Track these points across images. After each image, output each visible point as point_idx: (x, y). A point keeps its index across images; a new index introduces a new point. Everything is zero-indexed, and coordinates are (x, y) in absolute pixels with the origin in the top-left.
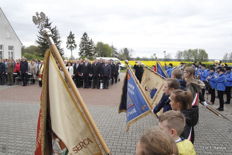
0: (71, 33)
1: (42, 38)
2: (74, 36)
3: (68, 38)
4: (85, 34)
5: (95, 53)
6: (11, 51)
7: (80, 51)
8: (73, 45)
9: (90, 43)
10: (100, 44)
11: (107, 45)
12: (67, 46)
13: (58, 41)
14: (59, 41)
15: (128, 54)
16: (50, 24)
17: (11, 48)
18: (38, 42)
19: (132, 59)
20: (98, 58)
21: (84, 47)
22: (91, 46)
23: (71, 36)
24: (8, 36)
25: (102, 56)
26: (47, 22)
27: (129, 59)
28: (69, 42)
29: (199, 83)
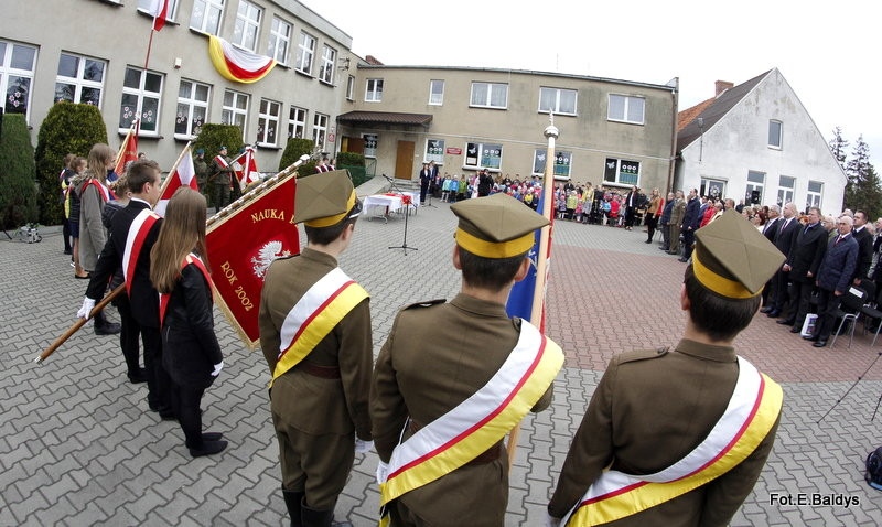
17: (816, 186)
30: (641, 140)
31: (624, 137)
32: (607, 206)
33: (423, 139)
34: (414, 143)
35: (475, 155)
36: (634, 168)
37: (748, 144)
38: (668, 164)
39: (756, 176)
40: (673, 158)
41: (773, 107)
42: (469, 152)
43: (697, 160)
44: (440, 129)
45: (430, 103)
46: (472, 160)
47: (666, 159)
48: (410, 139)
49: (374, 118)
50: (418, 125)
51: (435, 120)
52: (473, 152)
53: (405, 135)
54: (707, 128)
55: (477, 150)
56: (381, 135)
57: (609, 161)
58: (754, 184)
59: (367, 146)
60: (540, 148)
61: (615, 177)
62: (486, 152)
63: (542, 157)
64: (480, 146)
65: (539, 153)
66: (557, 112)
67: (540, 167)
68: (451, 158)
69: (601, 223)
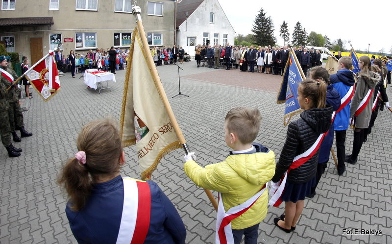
0: (284, 22)
1: (257, 27)
2: (287, 25)
3: (281, 27)
4: (298, 23)
5: (308, 42)
6: (225, 39)
7: (293, 40)
8: (286, 34)
9: (303, 33)
10: (313, 34)
11: (320, 35)
12: (280, 35)
13: (271, 30)
14: (273, 30)
15: (342, 45)
16: (264, 14)
17: (226, 36)
18: (253, 31)
19: (346, 51)
21: (297, 36)
22: (304, 35)
23: (284, 26)
25: (315, 46)
26: (262, 12)
27: (342, 50)
28: (283, 31)
29: (375, 77)
30: (162, 23)
31: (155, 22)
33: (47, 34)
34: (42, 38)
35: (81, 41)
36: (159, 37)
37: (203, 22)
38: (173, 33)
39: (206, 34)
40: (175, 30)
41: (211, 8)
42: (77, 39)
43: (185, 30)
44: (59, 27)
45: (50, 9)
46: (79, 44)
47: (172, 31)
48: (38, 36)
50: (42, 25)
51: (55, 20)
52: (79, 39)
53: (35, 34)
54: (188, 16)
55: (82, 37)
56: (16, 36)
57: (149, 35)
58: (206, 38)
59: (6, 46)
60: (116, 32)
61: (151, 42)
62: (87, 37)
63: (117, 37)
64: (84, 35)
65: (116, 34)
66: (123, 11)
67: (117, 42)
68: (68, 45)
69: (161, 64)
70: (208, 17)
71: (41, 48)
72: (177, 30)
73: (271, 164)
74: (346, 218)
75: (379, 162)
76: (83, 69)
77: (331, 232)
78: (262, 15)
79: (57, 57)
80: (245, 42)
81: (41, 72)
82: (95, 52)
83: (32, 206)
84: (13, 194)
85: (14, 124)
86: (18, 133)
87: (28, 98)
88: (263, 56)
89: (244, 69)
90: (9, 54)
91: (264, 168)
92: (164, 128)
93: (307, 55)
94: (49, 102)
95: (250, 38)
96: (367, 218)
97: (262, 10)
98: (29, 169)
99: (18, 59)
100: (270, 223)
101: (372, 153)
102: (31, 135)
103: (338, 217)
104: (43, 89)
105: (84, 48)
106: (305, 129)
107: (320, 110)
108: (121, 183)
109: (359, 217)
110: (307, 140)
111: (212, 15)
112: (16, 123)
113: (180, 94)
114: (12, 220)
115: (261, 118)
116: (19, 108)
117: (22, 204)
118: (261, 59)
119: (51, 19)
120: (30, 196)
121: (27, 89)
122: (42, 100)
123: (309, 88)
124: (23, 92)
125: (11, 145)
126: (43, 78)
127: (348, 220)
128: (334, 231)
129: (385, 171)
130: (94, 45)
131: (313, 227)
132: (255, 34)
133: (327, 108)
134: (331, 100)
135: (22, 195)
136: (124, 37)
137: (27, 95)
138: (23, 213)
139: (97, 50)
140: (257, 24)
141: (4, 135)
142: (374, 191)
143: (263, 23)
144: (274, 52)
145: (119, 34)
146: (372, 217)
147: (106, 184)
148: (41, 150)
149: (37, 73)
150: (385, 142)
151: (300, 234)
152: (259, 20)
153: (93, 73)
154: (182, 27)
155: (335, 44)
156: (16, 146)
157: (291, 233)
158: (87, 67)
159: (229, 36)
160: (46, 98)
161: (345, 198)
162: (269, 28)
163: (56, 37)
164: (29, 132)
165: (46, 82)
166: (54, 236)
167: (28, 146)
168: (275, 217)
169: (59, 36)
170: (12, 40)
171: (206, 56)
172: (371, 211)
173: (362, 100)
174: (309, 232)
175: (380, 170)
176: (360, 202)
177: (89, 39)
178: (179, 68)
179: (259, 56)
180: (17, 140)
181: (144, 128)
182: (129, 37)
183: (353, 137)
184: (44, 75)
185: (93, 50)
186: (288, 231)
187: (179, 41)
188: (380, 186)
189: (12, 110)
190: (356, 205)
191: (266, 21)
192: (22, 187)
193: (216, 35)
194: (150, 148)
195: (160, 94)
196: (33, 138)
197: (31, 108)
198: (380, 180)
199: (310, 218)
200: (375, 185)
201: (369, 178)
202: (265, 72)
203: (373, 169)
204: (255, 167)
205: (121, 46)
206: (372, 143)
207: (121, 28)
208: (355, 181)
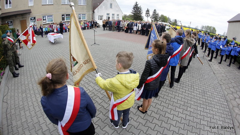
0: (148, 9)
1: (134, 11)
3: (146, 11)
4: (155, 10)
5: (159, 20)
8: (148, 15)
9: (157, 15)
10: (162, 16)
11: (166, 17)
14: (142, 13)
15: (176, 22)
16: (138, 5)
17: (118, 15)
18: (132, 13)
19: (178, 26)
20: (160, 23)
21: (154, 16)
23: (148, 11)
24: (117, 10)
25: (163, 22)
27: (177, 25)
28: (147, 14)
29: (192, 41)
30: (86, 9)
31: (82, 8)
32: (86, 25)
33: (29, 18)
34: (26, 20)
35: (45, 20)
37: (106, 8)
38: (92, 14)
39: (108, 14)
41: (111, 1)
45: (29, 5)
46: (45, 21)
47: (91, 12)
48: (24, 19)
49: (9, 14)
50: (26, 14)
51: (32, 11)
52: (44, 18)
53: (23, 18)
54: (99, 5)
55: (46, 18)
56: (14, 20)
57: (79, 15)
58: (108, 16)
59: (9, 26)
60: (63, 14)
61: (81, 18)
62: (48, 18)
63: (63, 17)
64: (47, 17)
65: (63, 15)
66: (66, 4)
67: (63, 19)
68: (39, 22)
69: (86, 29)
70: (109, 5)
71: (26, 24)
72: (94, 12)
73: (137, 79)
74: (171, 109)
75: (190, 83)
76: (47, 33)
77: (164, 115)
78: (136, 5)
79: (34, 28)
80: (128, 18)
81: (27, 36)
82: (52, 24)
83: (25, 99)
84: (16, 95)
85: (15, 62)
86: (17, 66)
87: (21, 49)
88: (136, 26)
89: (126, 31)
90: (10, 29)
91: (133, 81)
92: (86, 62)
93: (158, 26)
94: (31, 50)
95: (130, 16)
96: (181, 111)
97: (137, 3)
98: (23, 82)
99: (15, 31)
100: (135, 108)
101: (187, 79)
102: (23, 66)
103: (167, 108)
104: (28, 44)
105: (47, 23)
106: (154, 64)
107: (162, 55)
108: (66, 88)
109: (177, 109)
110: (155, 69)
111: (111, 5)
112: (16, 61)
113: (95, 44)
114: (16, 106)
115: (134, 57)
116: (17, 54)
117: (21, 99)
118: (135, 27)
119: (30, 10)
120: (24, 95)
121: (20, 45)
122: (28, 49)
123: (158, 44)
124: (18, 47)
125: (14, 72)
126: (28, 39)
127: (172, 110)
128: (165, 115)
129: (193, 89)
130: (52, 21)
131: (156, 112)
132: (133, 15)
133: (166, 55)
134: (169, 50)
135: (20, 95)
136: (67, 16)
137: (20, 48)
138: (21, 103)
139: (53, 23)
140: (134, 9)
141: (11, 68)
142: (186, 98)
143: (137, 9)
144: (142, 24)
145: (64, 15)
146: (184, 110)
147: (59, 89)
148: (28, 73)
149: (25, 36)
150: (194, 74)
151: (149, 115)
152: (135, 8)
153: (52, 35)
154: (96, 11)
155: (173, 22)
156: (17, 72)
157: (145, 114)
158: (49, 32)
159: (120, 15)
160: (29, 48)
161: (172, 100)
162: (140, 12)
163: (33, 19)
164: (22, 65)
165: (29, 40)
166: (35, 113)
167: (22, 72)
168: (138, 105)
169: (35, 18)
170: (11, 22)
171: (107, 25)
172: (184, 107)
173: (185, 52)
174: (153, 114)
175: (190, 88)
176: (179, 102)
177: (49, 18)
178: (94, 31)
179: (134, 26)
180: (17, 69)
181: (75, 62)
182: (69, 16)
183: (179, 70)
184: (28, 37)
185: (51, 23)
186: (143, 113)
187: (95, 18)
188: (189, 96)
189: (14, 55)
190: (177, 103)
191: (139, 8)
192: (20, 91)
193: (113, 15)
194: (78, 71)
195: (84, 45)
196: (24, 68)
197: (23, 54)
198: (190, 93)
199: (155, 107)
200: (187, 95)
201: (184, 91)
202: (137, 34)
203: (187, 87)
204: (129, 81)
205: (65, 21)
206: (188, 74)
207: (65, 12)
208: (177, 91)
